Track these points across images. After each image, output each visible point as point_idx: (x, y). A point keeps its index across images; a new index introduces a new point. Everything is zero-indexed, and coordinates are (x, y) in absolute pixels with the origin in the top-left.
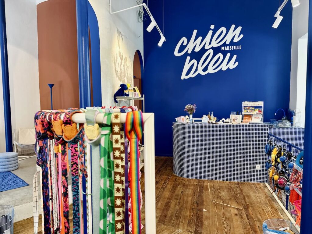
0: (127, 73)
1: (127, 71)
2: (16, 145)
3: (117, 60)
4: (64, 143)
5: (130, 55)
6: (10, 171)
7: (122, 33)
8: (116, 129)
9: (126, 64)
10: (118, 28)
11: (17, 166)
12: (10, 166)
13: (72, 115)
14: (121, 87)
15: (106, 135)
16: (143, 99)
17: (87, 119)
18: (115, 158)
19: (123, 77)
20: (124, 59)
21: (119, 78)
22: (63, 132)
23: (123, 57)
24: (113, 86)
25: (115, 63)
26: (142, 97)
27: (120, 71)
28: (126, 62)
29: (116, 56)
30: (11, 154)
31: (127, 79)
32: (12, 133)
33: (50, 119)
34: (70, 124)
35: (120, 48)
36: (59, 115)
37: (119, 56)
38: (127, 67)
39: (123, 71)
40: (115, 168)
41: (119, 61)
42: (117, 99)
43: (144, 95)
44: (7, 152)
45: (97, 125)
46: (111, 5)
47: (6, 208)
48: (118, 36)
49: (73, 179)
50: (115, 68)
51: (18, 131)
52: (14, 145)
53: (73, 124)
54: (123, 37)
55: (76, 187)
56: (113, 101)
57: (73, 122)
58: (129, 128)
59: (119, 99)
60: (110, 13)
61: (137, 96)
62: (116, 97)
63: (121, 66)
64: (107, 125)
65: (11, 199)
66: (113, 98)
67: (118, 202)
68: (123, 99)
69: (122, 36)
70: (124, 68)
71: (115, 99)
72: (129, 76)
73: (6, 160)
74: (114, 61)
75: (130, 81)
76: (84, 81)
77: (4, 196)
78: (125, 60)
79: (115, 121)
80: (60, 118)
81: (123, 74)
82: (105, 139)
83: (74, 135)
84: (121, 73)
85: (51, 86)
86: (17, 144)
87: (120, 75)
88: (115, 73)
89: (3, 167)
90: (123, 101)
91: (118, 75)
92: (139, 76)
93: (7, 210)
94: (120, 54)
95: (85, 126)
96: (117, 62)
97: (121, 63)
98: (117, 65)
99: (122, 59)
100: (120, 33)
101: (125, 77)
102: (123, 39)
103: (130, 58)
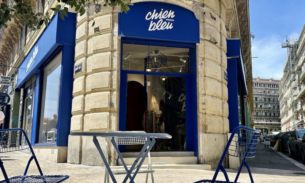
0: (157, 109)
7: (155, 95)
29: (152, 103)
35: (154, 100)
38: (157, 107)
41: (154, 104)
46: (151, 87)
60: (151, 90)
88: (152, 109)
94: (154, 102)
97: (154, 105)
98: (153, 106)
99: (155, 104)
100: (154, 95)
101: (155, 110)
102: (155, 97)
103: (158, 103)
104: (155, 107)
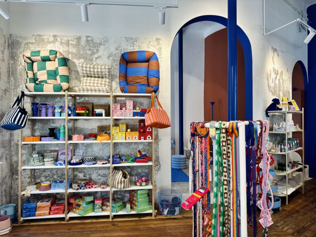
0: (283, 87)
1: (283, 84)
2: (186, 151)
3: (270, 76)
4: (201, 138)
5: (288, 68)
6: (181, 169)
7: (278, 49)
8: (224, 131)
9: (282, 78)
10: (273, 46)
11: (186, 166)
12: (181, 165)
13: (204, 124)
14: (273, 102)
15: (218, 133)
16: (303, 112)
17: (210, 126)
18: (223, 146)
19: (277, 92)
20: (279, 74)
21: (272, 93)
22: (200, 132)
23: (278, 71)
24: (265, 101)
25: (268, 79)
26: (301, 110)
27: (273, 85)
28: (282, 75)
29: (269, 73)
30: (182, 156)
31: (283, 93)
32: (184, 141)
33: (196, 125)
34: (203, 128)
35: (275, 64)
36: (199, 124)
37: (273, 72)
38: (284, 80)
39: (278, 86)
40: (223, 151)
41: (273, 76)
42: (269, 114)
43: (303, 108)
44: (180, 154)
45: (215, 129)
46: (264, 27)
47: (177, 193)
48: (273, 53)
49: (205, 156)
50: (268, 84)
51: (188, 140)
52: (184, 150)
53: (205, 128)
54: (279, 53)
55: (206, 160)
56: (265, 116)
57: (205, 127)
58: (231, 130)
59: (271, 113)
60: (263, 35)
61: (292, 109)
62: (268, 112)
63: (275, 81)
64: (219, 129)
65: (180, 188)
66: (265, 113)
67: (225, 170)
68: (277, 114)
69: (277, 53)
70: (279, 83)
71: (267, 113)
72: (285, 89)
73: (179, 160)
74: (267, 78)
75: (287, 95)
76: (232, 100)
77: (176, 185)
78: (281, 74)
79: (223, 127)
80: (200, 125)
81: (278, 89)
82: (218, 135)
83: (205, 133)
84: (275, 87)
85: (213, 103)
86: (187, 149)
87: (274, 90)
88: (268, 89)
89: (177, 165)
90: (277, 115)
91: (271, 90)
92: (302, 87)
93: (177, 194)
94: (274, 70)
95: (210, 129)
96: (270, 78)
97: (276, 78)
98: (271, 81)
99: (277, 74)
100: (275, 50)
101: (280, 91)
102: (278, 55)
103: (287, 71)
104: (277, 82)
